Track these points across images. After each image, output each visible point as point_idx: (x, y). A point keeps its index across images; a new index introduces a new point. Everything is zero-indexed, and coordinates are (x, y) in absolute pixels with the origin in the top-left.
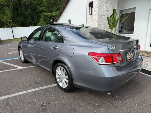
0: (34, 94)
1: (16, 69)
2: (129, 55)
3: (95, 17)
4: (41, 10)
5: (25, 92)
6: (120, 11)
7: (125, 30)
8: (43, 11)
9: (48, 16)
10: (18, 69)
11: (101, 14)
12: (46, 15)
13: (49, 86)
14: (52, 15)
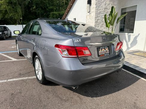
2: (103, 50)
4: (51, 9)
5: (5, 81)
7: (127, 29)
8: (52, 10)
9: (56, 15)
10: (12, 60)
11: (99, 11)
12: (54, 14)
13: (30, 78)
14: (60, 14)
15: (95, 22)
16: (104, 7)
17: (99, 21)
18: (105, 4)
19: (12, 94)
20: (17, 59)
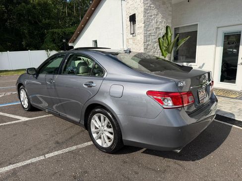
0: (57, 159)
1: (17, 121)
2: (202, 93)
3: (140, 37)
4: (47, 24)
5: (42, 158)
6: (175, 28)
7: (182, 57)
8: (48, 26)
9: (59, 34)
10: (20, 121)
11: (148, 33)
12: (55, 32)
13: (80, 146)
14: (65, 33)
15: (145, 49)
16: (155, 26)
17: (149, 47)
18: (157, 22)
19: (75, 177)
20: (28, 117)
